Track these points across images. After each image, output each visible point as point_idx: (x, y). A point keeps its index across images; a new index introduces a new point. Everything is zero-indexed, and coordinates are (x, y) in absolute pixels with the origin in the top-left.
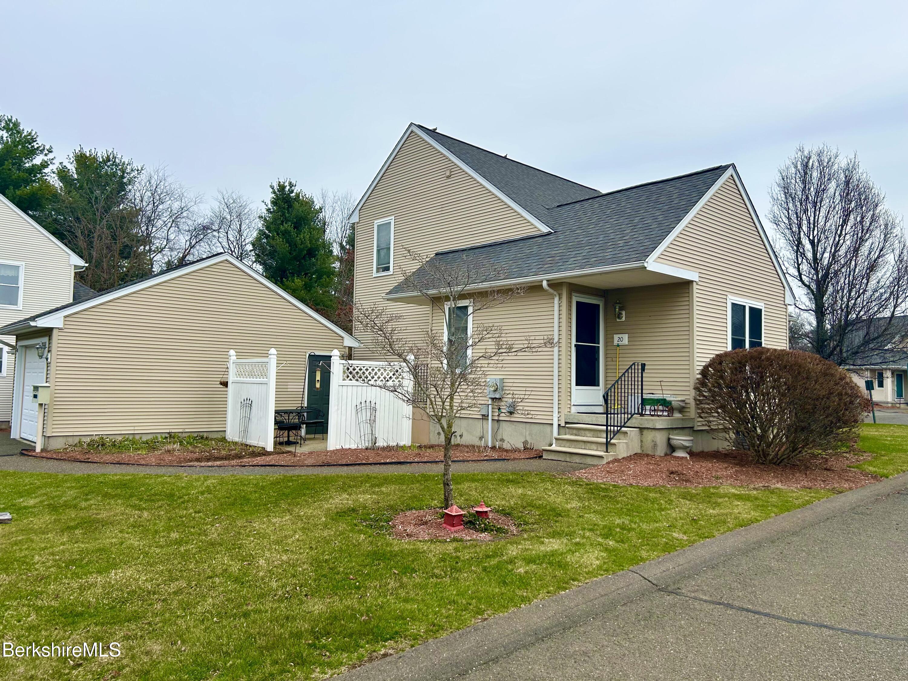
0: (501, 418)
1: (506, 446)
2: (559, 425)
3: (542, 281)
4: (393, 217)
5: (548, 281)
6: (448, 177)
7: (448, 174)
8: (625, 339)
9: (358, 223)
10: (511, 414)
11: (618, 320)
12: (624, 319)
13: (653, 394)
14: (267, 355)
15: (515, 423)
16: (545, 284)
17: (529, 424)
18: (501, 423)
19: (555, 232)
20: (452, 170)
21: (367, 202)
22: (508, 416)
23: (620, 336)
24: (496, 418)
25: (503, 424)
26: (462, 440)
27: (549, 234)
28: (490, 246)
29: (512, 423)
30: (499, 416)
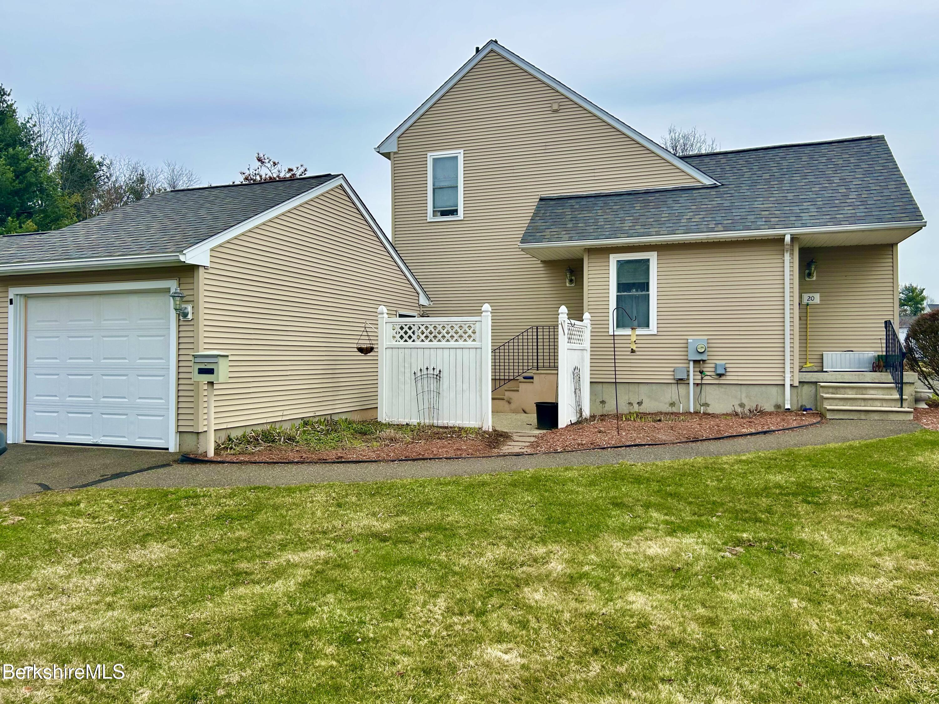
0: (704, 382)
1: (710, 410)
2: (791, 385)
3: (785, 235)
4: (461, 151)
5: (791, 235)
6: (556, 111)
7: (555, 107)
8: (817, 298)
9: (395, 153)
10: (720, 377)
11: (807, 279)
12: (814, 278)
13: (852, 351)
14: (479, 313)
15: (725, 386)
16: (788, 238)
17: (746, 386)
18: (704, 387)
19: (723, 185)
20: (561, 104)
21: (412, 128)
22: (716, 379)
23: (811, 295)
24: (699, 382)
25: (707, 390)
26: (641, 407)
27: (715, 187)
28: (629, 194)
29: (721, 385)
30: (702, 379)
